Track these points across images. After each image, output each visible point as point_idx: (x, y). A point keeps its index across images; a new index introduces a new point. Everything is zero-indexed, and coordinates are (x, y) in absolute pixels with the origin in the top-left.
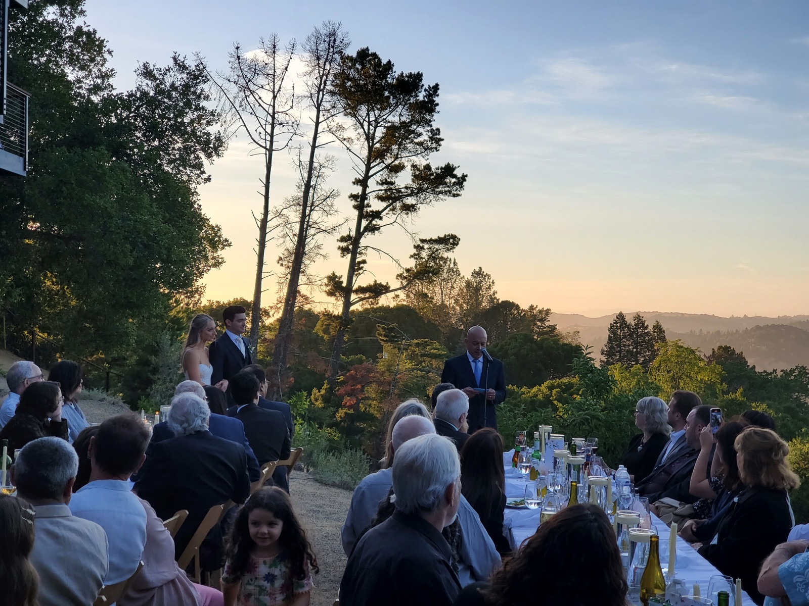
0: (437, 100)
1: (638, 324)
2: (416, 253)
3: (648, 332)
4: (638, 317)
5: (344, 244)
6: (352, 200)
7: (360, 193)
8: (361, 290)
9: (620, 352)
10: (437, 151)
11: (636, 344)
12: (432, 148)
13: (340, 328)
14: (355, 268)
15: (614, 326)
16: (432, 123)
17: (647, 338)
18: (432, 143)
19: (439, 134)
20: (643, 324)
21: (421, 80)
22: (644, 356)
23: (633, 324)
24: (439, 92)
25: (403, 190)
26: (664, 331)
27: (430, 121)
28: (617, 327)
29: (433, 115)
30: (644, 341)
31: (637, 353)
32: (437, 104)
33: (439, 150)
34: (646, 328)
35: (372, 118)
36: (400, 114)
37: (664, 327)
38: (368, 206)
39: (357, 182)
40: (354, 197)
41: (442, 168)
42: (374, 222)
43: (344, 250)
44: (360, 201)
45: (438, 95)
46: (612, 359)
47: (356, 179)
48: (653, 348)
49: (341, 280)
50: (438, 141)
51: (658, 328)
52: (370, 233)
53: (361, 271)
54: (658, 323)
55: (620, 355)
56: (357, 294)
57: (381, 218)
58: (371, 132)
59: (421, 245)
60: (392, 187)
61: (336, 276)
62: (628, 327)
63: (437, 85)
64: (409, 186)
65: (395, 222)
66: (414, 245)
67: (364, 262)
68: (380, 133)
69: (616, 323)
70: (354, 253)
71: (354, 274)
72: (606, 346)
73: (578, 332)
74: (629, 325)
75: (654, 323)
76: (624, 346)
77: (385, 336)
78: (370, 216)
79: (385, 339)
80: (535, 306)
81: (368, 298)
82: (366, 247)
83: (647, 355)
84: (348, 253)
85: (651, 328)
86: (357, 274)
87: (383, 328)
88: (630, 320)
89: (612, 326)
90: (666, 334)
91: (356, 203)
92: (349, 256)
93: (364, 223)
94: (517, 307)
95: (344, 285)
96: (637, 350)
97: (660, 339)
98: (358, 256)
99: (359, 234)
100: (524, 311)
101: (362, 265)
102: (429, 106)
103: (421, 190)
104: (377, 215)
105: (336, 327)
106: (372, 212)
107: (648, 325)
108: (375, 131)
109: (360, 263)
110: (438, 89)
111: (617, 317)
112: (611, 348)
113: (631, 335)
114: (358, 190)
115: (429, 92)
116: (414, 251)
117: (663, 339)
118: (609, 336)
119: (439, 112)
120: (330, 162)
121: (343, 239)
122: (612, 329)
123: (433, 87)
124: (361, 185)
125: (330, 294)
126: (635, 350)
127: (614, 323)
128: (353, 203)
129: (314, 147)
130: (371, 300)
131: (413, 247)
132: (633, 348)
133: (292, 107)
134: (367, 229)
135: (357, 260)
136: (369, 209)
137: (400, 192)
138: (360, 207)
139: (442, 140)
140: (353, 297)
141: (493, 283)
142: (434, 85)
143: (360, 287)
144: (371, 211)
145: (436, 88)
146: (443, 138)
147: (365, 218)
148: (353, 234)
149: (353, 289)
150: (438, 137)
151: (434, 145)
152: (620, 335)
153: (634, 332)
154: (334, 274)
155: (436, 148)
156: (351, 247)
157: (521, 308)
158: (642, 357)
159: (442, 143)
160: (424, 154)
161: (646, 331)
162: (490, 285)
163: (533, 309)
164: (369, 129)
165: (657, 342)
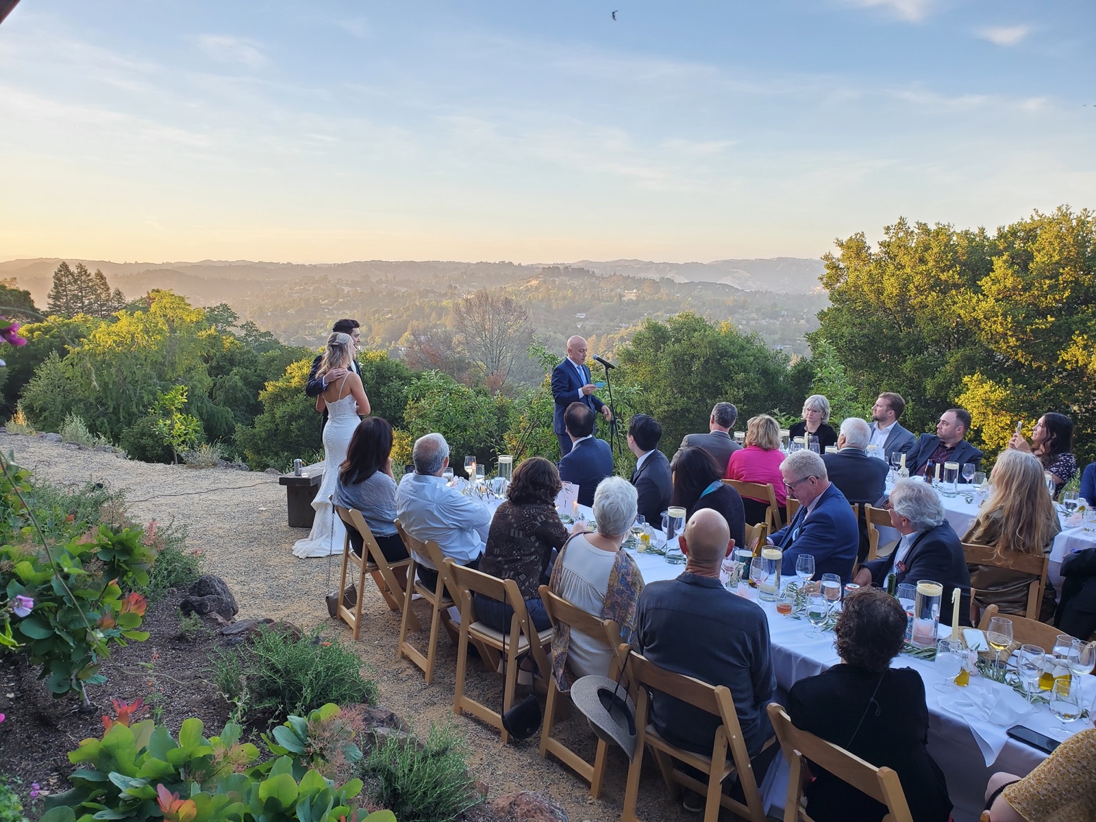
1: (81, 272)
3: (91, 279)
4: (80, 266)
9: (66, 296)
11: (81, 289)
15: (58, 273)
17: (90, 284)
20: (86, 272)
23: (76, 272)
26: (105, 278)
28: (61, 274)
30: (88, 286)
31: (82, 296)
34: (89, 275)
37: (105, 275)
46: (59, 302)
48: (96, 292)
51: (100, 276)
54: (99, 270)
55: (66, 298)
62: (72, 274)
69: (60, 271)
72: (52, 291)
75: (96, 271)
76: (70, 290)
85: (93, 275)
88: (73, 269)
90: (107, 281)
96: (82, 294)
97: (102, 284)
107: (90, 273)
111: (61, 266)
112: (57, 292)
113: (75, 282)
117: (105, 284)
118: (55, 283)
122: (57, 277)
126: (80, 294)
127: (58, 271)
132: (78, 293)
152: (64, 282)
153: (78, 279)
161: (89, 278)
165: (100, 287)
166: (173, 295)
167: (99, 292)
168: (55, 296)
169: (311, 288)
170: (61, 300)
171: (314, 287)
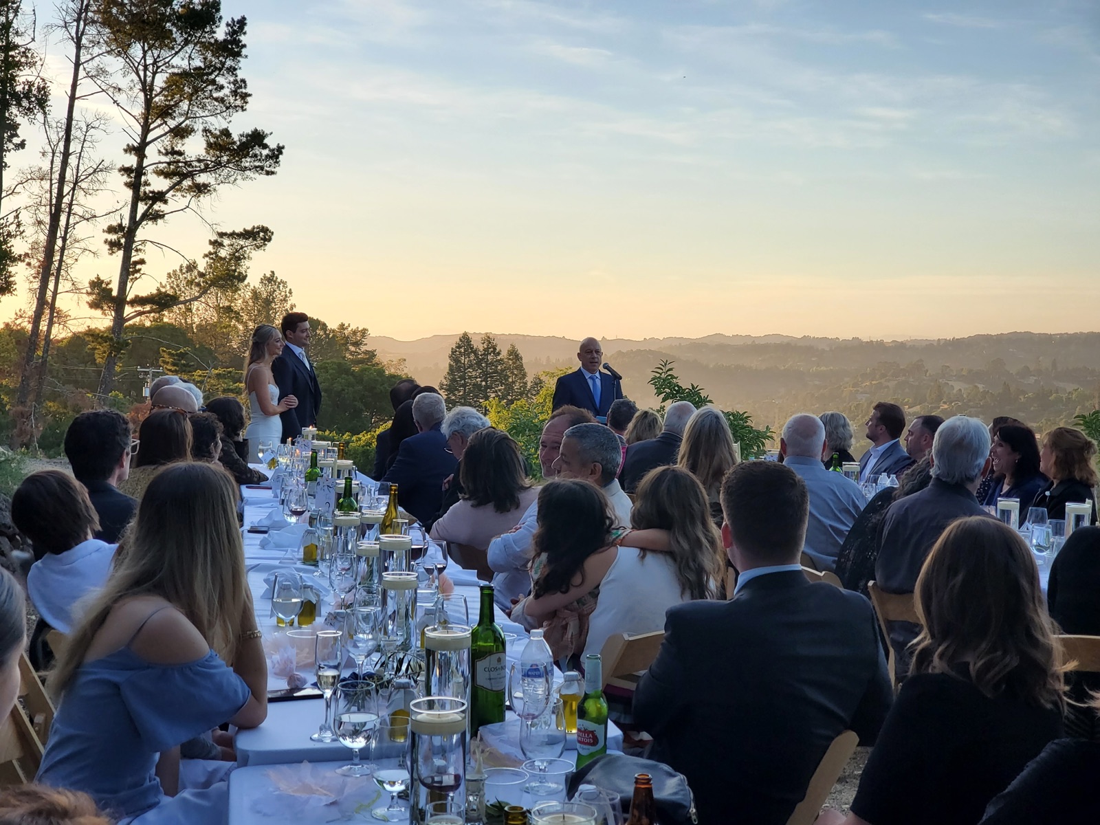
0: (244, 39)
1: (488, 348)
2: (212, 251)
3: (501, 360)
4: (488, 340)
5: (113, 237)
6: (123, 175)
7: (135, 166)
8: (139, 301)
9: (464, 386)
10: (243, 110)
11: (485, 376)
12: (236, 107)
13: (111, 353)
14: (129, 269)
15: (456, 351)
16: (238, 72)
17: (499, 368)
18: (236, 100)
19: (245, 87)
20: (495, 349)
21: (218, 10)
22: (496, 392)
23: (481, 349)
24: (246, 29)
25: (195, 164)
26: (521, 358)
27: (235, 69)
28: (460, 352)
29: (239, 61)
30: (496, 372)
31: (487, 387)
32: (244, 46)
33: (245, 110)
34: (499, 354)
35: (149, 61)
36: (190, 57)
37: (521, 352)
38: (147, 184)
39: (129, 149)
40: (126, 170)
41: (248, 135)
42: (156, 207)
43: (113, 245)
44: (135, 176)
45: (245, 33)
46: (454, 395)
47: (128, 145)
48: (507, 380)
49: (110, 286)
50: (245, 96)
51: (515, 355)
52: (150, 223)
53: (137, 275)
54: (513, 347)
55: (465, 390)
56: (132, 306)
57: (166, 202)
58: (149, 80)
59: (219, 240)
60: (181, 158)
61: (102, 282)
62: (475, 352)
63: (244, 18)
64: (202, 158)
65: (188, 207)
66: (210, 241)
67: (142, 262)
68: (160, 81)
69: (459, 347)
70: (128, 249)
71: (128, 278)
72: (445, 378)
73: (405, 360)
74: (476, 350)
75: (509, 347)
76: (470, 377)
77: (174, 364)
78: (150, 198)
79: (173, 368)
80: (346, 325)
81: (149, 312)
82: (144, 242)
83: (500, 390)
84: (119, 249)
85: (504, 354)
86: (132, 279)
87: (170, 354)
88: (478, 344)
89: (453, 352)
90: (524, 361)
91: (129, 180)
92: (121, 253)
93: (142, 208)
94: (324, 326)
95: (115, 293)
96: (486, 383)
97: (516, 368)
98: (134, 253)
99: (135, 224)
100: (334, 331)
101: (138, 267)
102: (232, 48)
103: (218, 164)
104: (160, 197)
105: (105, 352)
106: (153, 192)
107: (500, 351)
108: (153, 78)
109: (136, 263)
110: (245, 24)
111: (461, 340)
112: (453, 380)
113: (479, 364)
114: (132, 160)
115: (232, 28)
116: (210, 248)
117: (520, 368)
118: (450, 365)
119: (246, 56)
120: (103, 122)
121: (111, 230)
122: (454, 356)
123: (239, 22)
124: (135, 154)
125: (94, 305)
126: (484, 383)
127: (457, 347)
128: (125, 179)
129: (73, 98)
130: (152, 315)
131: (208, 242)
132: (481, 381)
133: (33, 40)
134: (145, 216)
135: (133, 259)
136: (148, 189)
137: (190, 165)
138: (135, 186)
139: (250, 95)
140: (128, 310)
141: (290, 293)
142: (240, 18)
143: (137, 297)
144: (151, 192)
145: (242, 22)
146: (250, 92)
147: (142, 200)
148: (126, 222)
149: (128, 299)
150: (244, 91)
151: (239, 102)
152: (464, 364)
153: (483, 359)
154: (98, 278)
155: (242, 107)
156: (123, 241)
157: (329, 328)
158: (493, 392)
159: (249, 99)
160: (224, 114)
161: (499, 358)
162: (286, 295)
163: (344, 329)
164: (145, 75)
165: (512, 373)
167: (510, 380)
168: (449, 386)
169: (892, 384)
170: (456, 392)
171: (896, 382)
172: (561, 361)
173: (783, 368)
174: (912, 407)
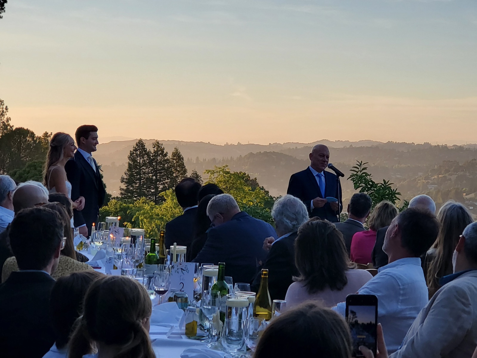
1: (158, 151)
3: (168, 160)
4: (157, 145)
9: (140, 179)
11: (155, 172)
15: (133, 153)
17: (166, 166)
20: (163, 152)
22: (164, 184)
23: (152, 152)
26: (183, 158)
28: (137, 154)
30: (163, 169)
31: (157, 180)
34: (166, 155)
37: (183, 154)
46: (132, 186)
48: (172, 175)
51: (177, 156)
54: (177, 150)
55: (140, 183)
62: (148, 154)
69: (136, 150)
72: (126, 174)
74: (149, 153)
75: (173, 150)
76: (144, 173)
80: (49, 133)
83: (166, 183)
85: (170, 156)
88: (150, 148)
89: (131, 154)
90: (184, 162)
94: (32, 134)
96: (156, 177)
97: (179, 166)
100: (40, 138)
107: (167, 153)
111: (137, 145)
112: (131, 175)
113: (151, 163)
117: (182, 166)
118: (129, 164)
122: (132, 157)
126: (154, 177)
127: (134, 150)
132: (153, 176)
141: (6, 109)
152: (140, 163)
153: (154, 159)
157: (36, 135)
158: (162, 184)
161: (166, 158)
162: (3, 111)
163: (47, 137)
165: (176, 170)
166: (228, 173)
167: (174, 175)
168: (128, 179)
169: (454, 177)
170: (134, 184)
171: (456, 176)
172: (207, 160)
173: (373, 165)
174: (469, 194)
